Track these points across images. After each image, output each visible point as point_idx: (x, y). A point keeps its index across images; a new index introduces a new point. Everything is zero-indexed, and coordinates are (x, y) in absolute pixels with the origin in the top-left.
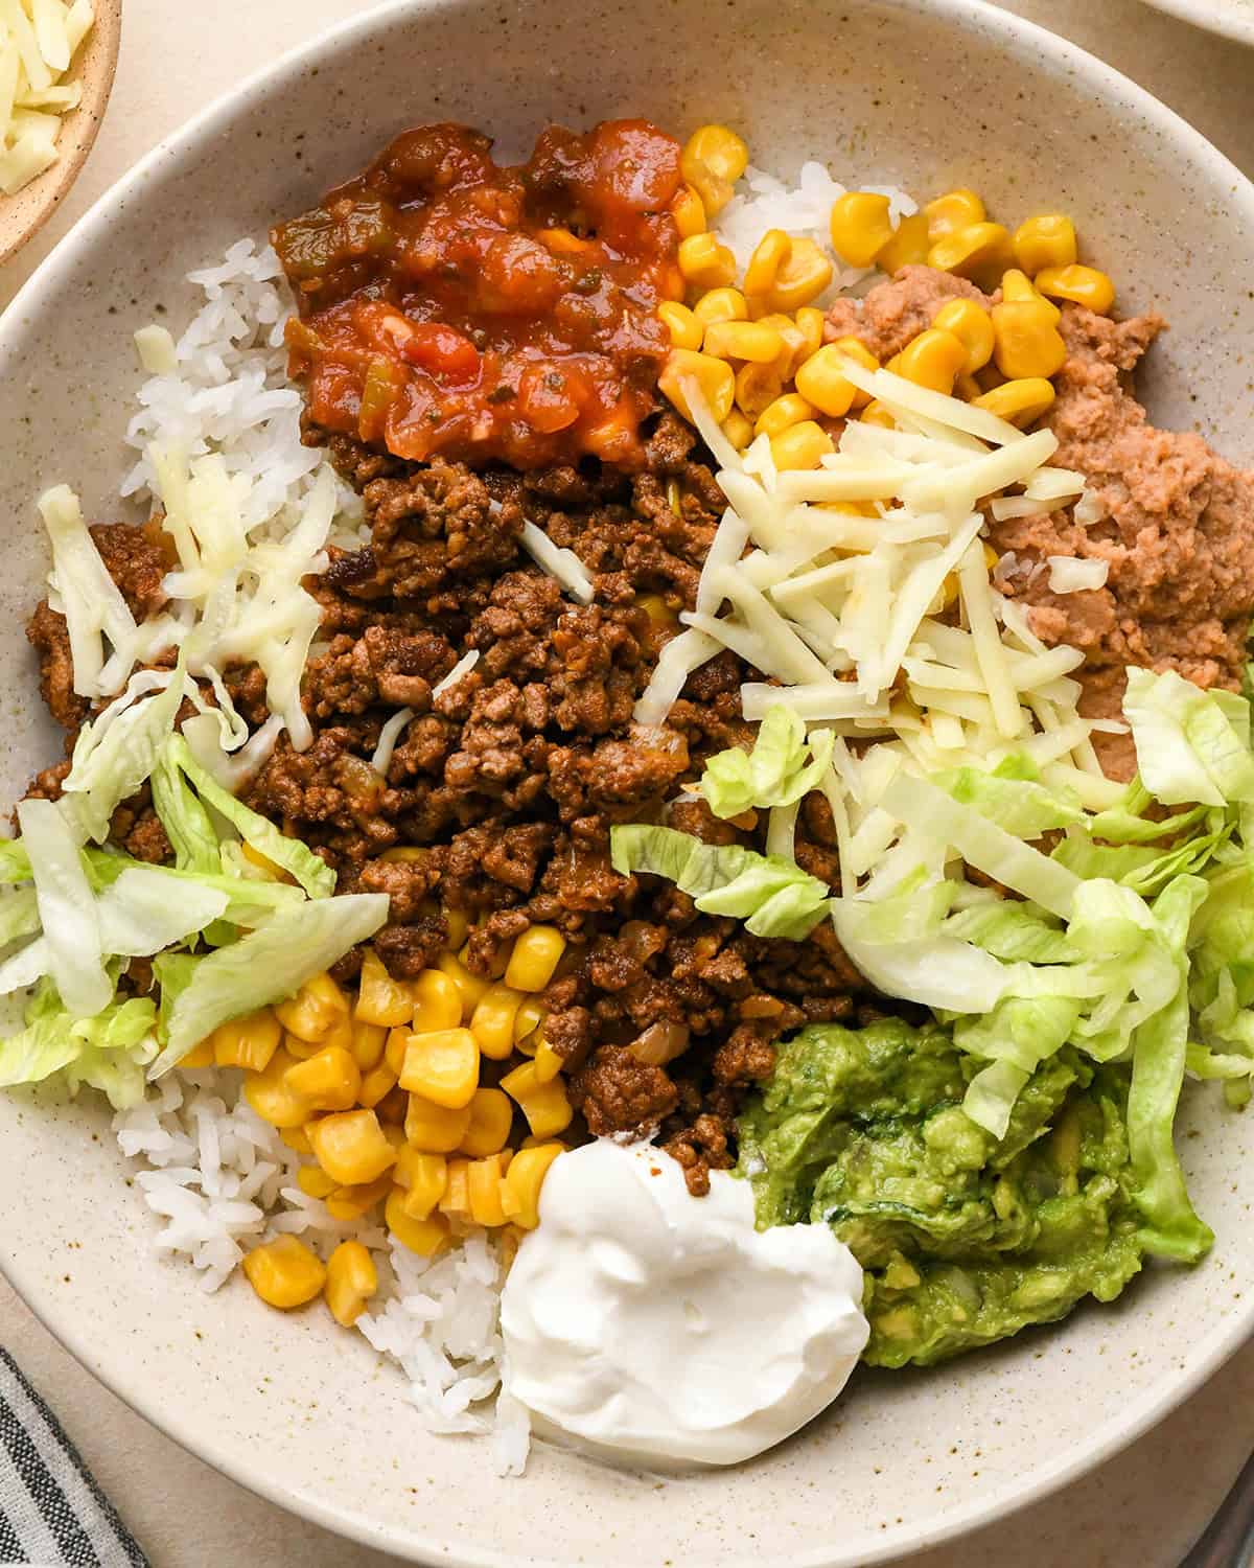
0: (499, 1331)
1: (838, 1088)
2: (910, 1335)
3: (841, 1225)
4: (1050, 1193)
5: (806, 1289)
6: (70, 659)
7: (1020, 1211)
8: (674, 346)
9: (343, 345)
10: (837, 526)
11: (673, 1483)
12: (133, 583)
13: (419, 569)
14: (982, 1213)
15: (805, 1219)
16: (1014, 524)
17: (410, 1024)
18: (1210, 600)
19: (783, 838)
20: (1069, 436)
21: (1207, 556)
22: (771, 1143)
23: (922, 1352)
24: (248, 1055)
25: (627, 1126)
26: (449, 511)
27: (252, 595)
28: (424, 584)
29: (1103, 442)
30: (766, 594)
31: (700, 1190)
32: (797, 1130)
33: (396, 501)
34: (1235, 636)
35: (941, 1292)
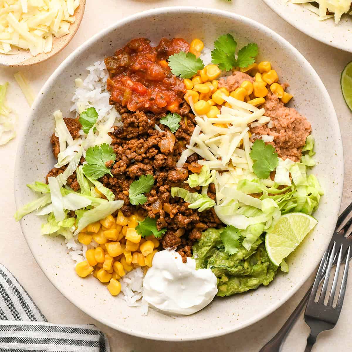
0: (142, 286)
1: (214, 242)
2: (225, 290)
3: (213, 269)
4: (255, 264)
5: (206, 283)
6: (59, 146)
7: (249, 268)
8: (187, 90)
9: (119, 85)
10: (219, 129)
11: (177, 318)
12: (73, 131)
13: (133, 133)
14: (241, 268)
15: (206, 267)
16: (255, 128)
17: (127, 225)
18: (294, 145)
19: (205, 191)
20: (267, 109)
21: (294, 136)
22: (199, 252)
23: (228, 294)
24: (94, 230)
25: (170, 246)
26: (140, 122)
27: (98, 135)
28: (134, 136)
29: (274, 111)
30: (204, 142)
31: (185, 261)
32: (205, 250)
33: (129, 120)
34: (299, 151)
35: (233, 282)
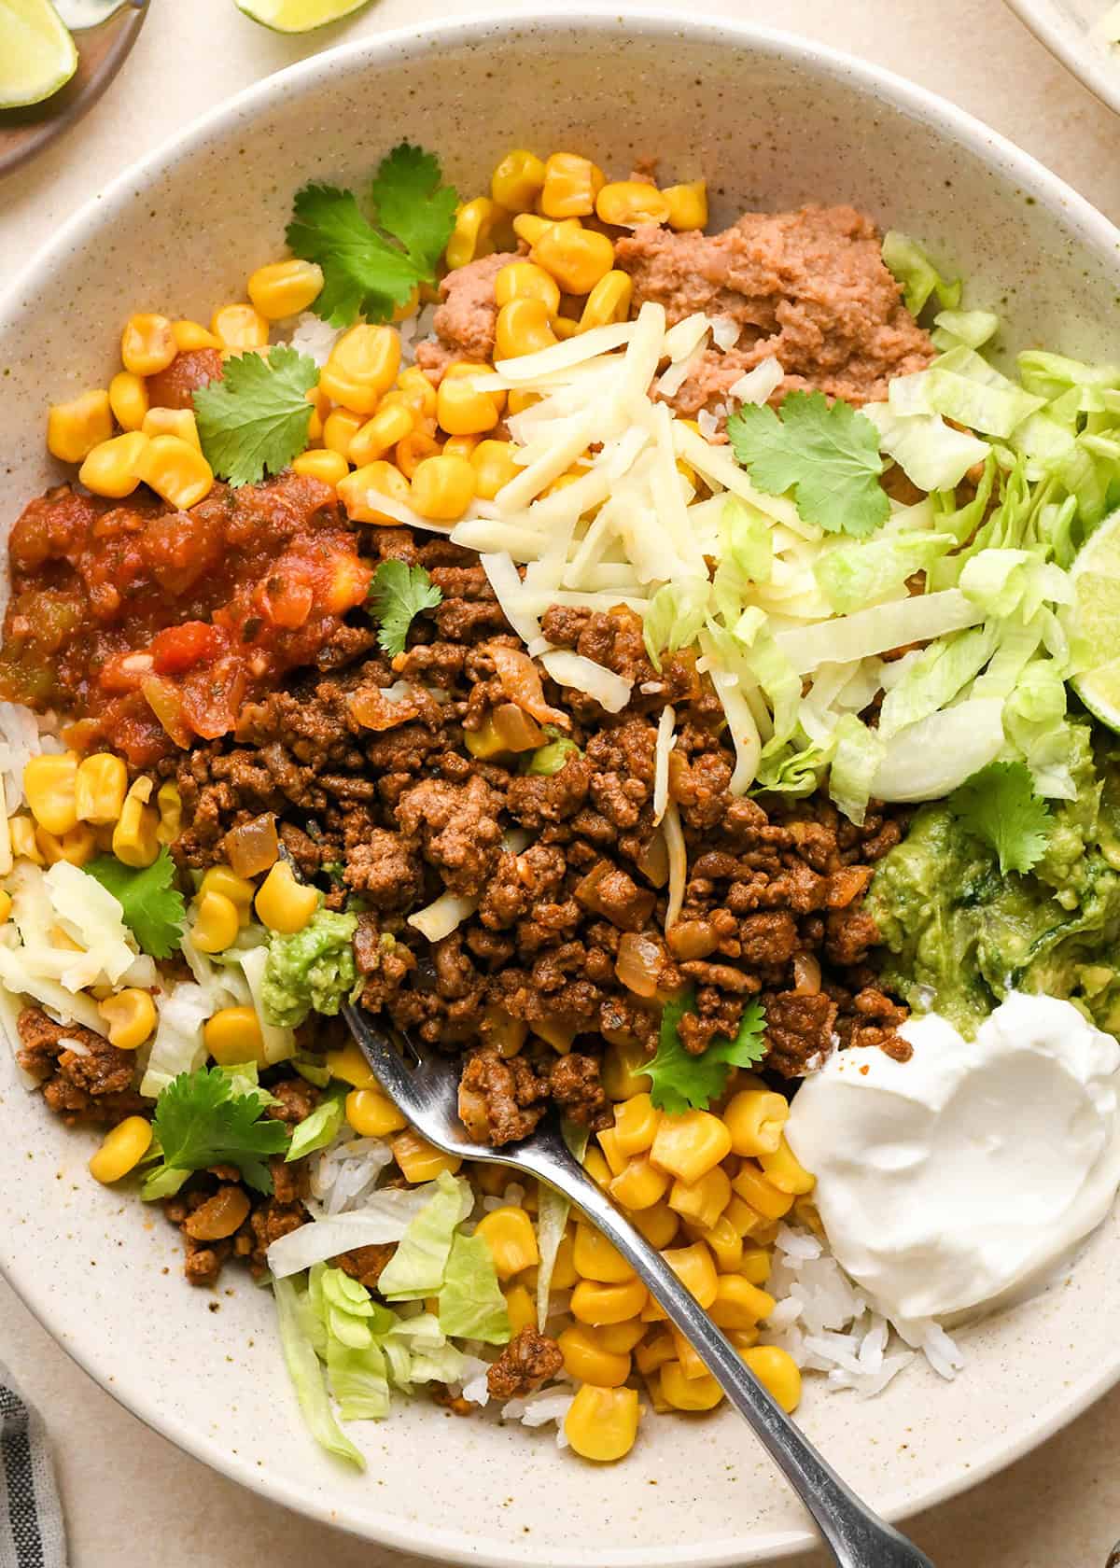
0: (854, 1284)
3: (1023, 983)
8: (335, 484)
10: (570, 499)
14: (1111, 881)
15: (995, 1002)
16: (685, 388)
18: (865, 317)
20: (664, 296)
22: (922, 973)
25: (811, 1050)
31: (901, 1053)
32: (932, 945)
34: (904, 325)
